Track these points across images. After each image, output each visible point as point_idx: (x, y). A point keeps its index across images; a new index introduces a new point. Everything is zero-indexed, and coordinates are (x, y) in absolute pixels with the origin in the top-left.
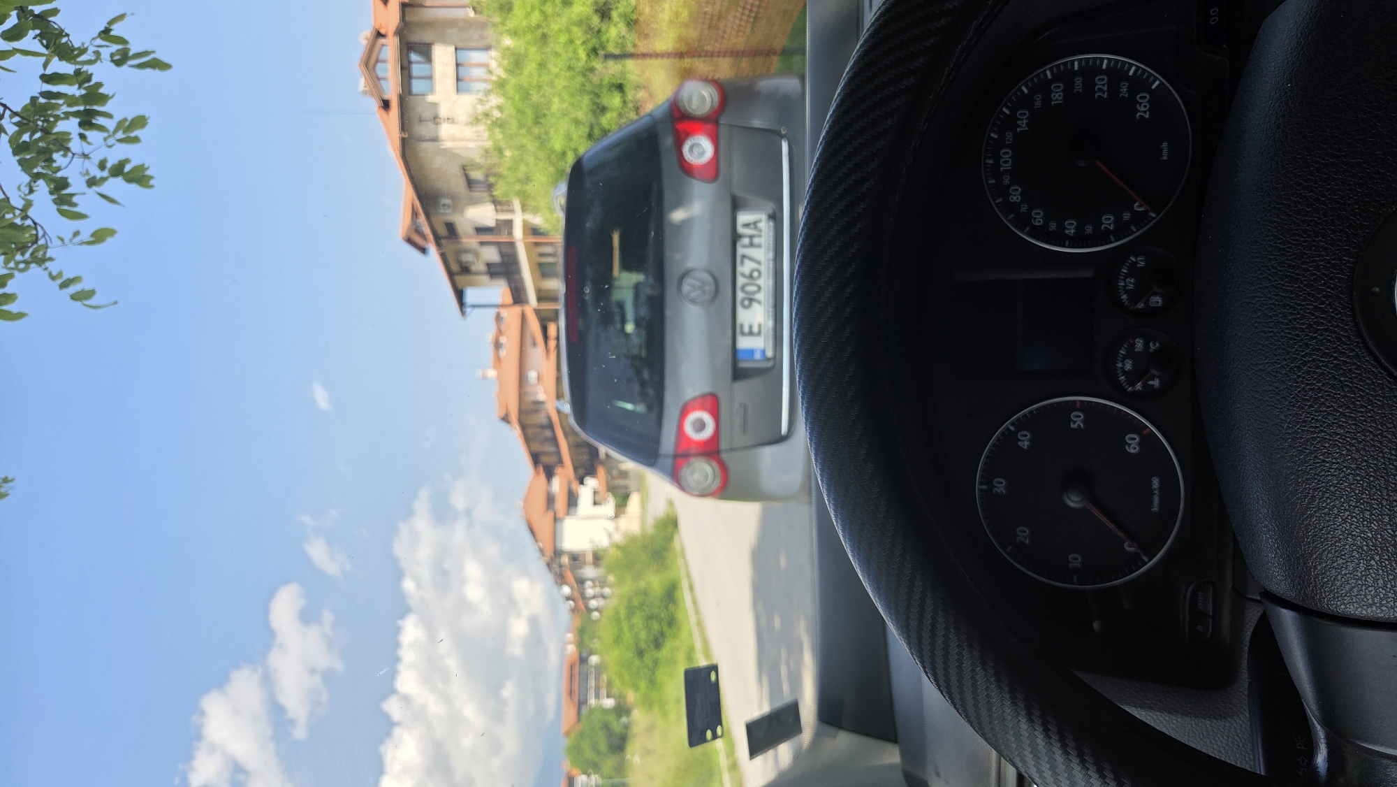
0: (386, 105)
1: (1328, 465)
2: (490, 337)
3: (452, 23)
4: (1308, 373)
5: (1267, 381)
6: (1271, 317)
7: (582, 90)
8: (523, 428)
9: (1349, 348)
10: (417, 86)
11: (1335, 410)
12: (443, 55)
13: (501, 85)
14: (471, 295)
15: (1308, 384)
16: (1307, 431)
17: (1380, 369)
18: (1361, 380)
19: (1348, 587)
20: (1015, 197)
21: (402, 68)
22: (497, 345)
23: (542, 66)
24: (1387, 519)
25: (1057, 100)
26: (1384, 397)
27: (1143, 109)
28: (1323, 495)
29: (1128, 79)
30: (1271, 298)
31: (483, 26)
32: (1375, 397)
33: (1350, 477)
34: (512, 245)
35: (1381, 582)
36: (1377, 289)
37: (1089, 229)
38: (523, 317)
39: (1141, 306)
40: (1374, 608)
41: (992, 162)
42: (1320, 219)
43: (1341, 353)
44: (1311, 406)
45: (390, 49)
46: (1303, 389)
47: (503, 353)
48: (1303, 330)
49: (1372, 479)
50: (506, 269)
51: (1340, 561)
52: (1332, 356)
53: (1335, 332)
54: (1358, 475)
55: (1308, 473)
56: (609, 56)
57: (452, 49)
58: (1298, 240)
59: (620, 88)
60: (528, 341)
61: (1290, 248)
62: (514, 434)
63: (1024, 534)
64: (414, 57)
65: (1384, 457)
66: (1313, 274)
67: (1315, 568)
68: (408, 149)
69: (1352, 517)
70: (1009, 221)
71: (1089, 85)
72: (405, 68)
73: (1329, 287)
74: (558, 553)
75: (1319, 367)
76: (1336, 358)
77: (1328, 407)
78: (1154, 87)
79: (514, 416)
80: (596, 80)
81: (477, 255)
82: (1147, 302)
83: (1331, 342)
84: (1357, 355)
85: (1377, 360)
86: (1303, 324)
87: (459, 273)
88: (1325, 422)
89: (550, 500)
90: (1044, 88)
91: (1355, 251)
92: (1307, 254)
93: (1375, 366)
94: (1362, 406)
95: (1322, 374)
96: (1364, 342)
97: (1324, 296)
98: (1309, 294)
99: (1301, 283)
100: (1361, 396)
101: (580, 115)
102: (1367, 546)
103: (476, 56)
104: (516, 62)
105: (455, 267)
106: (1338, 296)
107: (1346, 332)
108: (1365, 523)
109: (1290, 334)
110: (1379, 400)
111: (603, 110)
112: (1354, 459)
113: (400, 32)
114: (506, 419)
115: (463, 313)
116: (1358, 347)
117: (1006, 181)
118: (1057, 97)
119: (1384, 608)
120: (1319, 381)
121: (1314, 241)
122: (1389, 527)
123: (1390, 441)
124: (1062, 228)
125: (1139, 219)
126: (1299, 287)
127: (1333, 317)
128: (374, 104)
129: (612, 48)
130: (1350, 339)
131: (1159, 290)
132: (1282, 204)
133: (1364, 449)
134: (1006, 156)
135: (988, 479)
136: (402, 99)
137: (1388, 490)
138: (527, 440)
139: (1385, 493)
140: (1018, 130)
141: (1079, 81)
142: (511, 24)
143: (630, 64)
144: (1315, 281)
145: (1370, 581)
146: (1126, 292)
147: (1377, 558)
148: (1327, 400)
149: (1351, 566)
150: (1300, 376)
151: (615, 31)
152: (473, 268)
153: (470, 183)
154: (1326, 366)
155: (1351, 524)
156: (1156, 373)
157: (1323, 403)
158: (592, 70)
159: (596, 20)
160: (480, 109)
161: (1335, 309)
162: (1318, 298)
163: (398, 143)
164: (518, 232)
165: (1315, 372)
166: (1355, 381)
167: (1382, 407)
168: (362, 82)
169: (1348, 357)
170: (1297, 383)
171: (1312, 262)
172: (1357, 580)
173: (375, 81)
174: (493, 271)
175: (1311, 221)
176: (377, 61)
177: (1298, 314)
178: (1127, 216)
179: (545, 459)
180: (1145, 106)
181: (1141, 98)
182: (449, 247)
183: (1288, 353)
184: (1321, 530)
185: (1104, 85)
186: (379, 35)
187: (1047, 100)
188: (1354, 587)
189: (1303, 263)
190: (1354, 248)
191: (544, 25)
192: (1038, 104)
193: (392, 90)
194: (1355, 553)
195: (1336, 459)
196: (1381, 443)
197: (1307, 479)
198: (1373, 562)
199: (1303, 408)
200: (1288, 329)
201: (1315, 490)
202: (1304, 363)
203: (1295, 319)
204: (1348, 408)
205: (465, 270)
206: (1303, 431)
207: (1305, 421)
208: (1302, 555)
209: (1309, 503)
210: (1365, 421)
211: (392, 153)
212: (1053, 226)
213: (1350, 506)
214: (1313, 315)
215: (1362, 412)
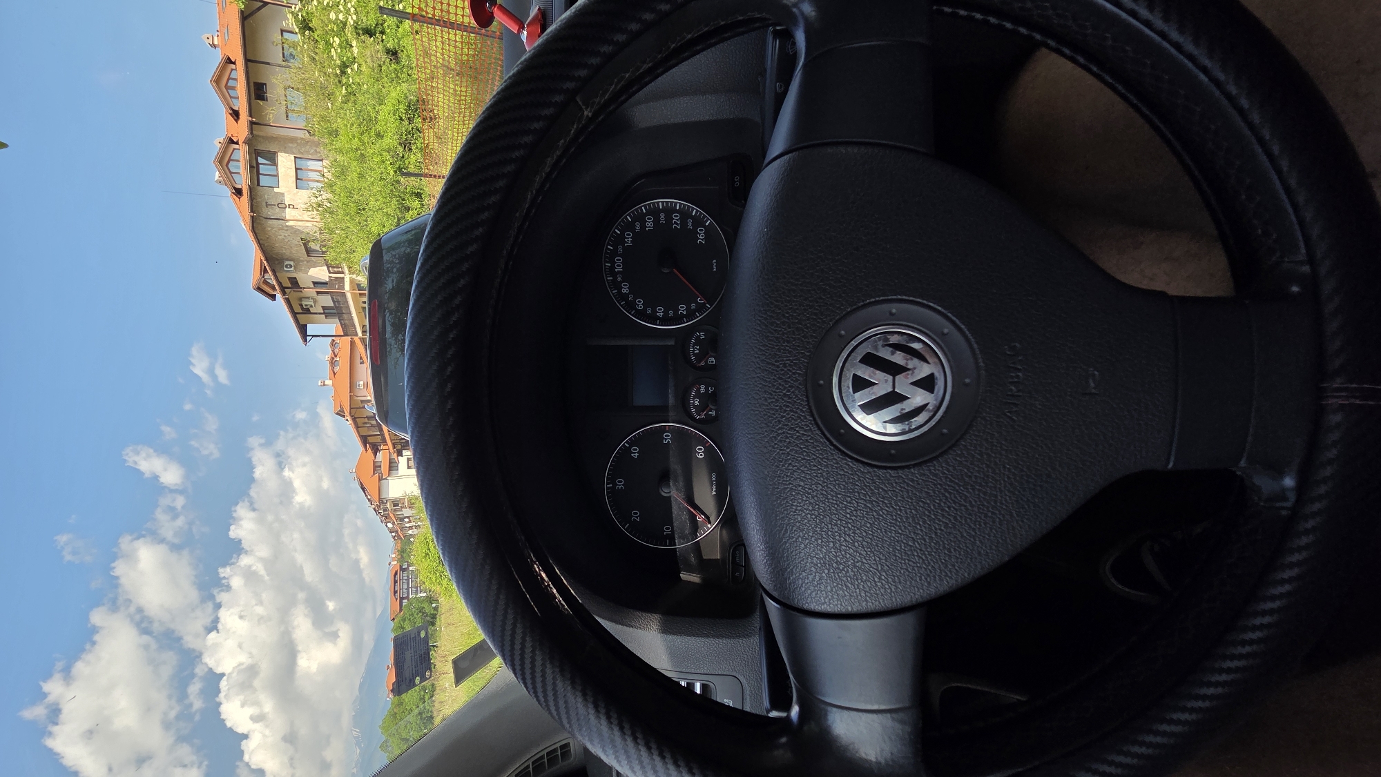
0: (238, 192)
1: (794, 507)
2: (327, 357)
3: (293, 140)
4: (781, 441)
5: (756, 446)
6: (757, 400)
7: (392, 195)
8: (354, 419)
9: (806, 425)
10: (264, 181)
11: (798, 469)
12: (285, 162)
13: (331, 186)
14: (311, 329)
15: (781, 450)
16: (782, 483)
17: (825, 440)
18: (814, 447)
19: (809, 592)
20: (625, 290)
21: (251, 167)
22: (333, 363)
23: (361, 176)
24: (831, 545)
25: (650, 227)
26: (828, 459)
27: (701, 237)
28: (792, 528)
29: (692, 217)
30: (756, 386)
31: (318, 145)
32: (822, 459)
33: (809, 516)
34: (344, 295)
35: (829, 588)
36: (822, 382)
37: (671, 314)
38: (353, 344)
39: (703, 364)
40: (825, 606)
41: (610, 265)
42: (785, 330)
43: (800, 427)
44: (783, 466)
45: (241, 154)
46: (778, 453)
47: (337, 369)
48: (777, 410)
49: (822, 517)
50: (337, 311)
51: (804, 574)
52: (795, 430)
53: (796, 413)
54: (813, 514)
55: (783, 513)
56: (409, 174)
57: (292, 157)
58: (773, 345)
59: (419, 195)
60: (358, 360)
61: (768, 350)
62: (348, 424)
63: (636, 515)
64: (261, 160)
65: (828, 502)
66: (782, 370)
67: (789, 578)
68: (257, 225)
69: (811, 544)
70: (621, 306)
71: (669, 219)
72: (254, 168)
73: (792, 380)
74: (381, 501)
75: (787, 438)
76: (798, 432)
77: (794, 466)
78: (707, 224)
79: (347, 413)
80: (402, 188)
81: (315, 302)
82: (706, 362)
83: (794, 420)
84: (811, 429)
85: (823, 433)
86: (777, 406)
87: (301, 315)
88: (792, 477)
89: (376, 467)
90: (641, 218)
91: (807, 354)
92: (778, 355)
93: (822, 438)
94: (815, 466)
95: (790, 442)
96: (815, 419)
97: (789, 386)
98: (780, 384)
99: (775, 376)
100: (814, 459)
101: (390, 211)
102: (820, 563)
103: (313, 165)
104: (342, 173)
105: (297, 309)
106: (798, 387)
107: (804, 412)
108: (819, 548)
109: (769, 412)
110: (825, 462)
111: (408, 209)
112: (810, 503)
113: (248, 142)
114: (341, 413)
115: (305, 341)
116: (811, 424)
117: (619, 279)
118: (650, 225)
119: (831, 606)
120: (788, 448)
121: (782, 346)
122: (833, 550)
123: (832, 490)
124: (655, 312)
125: (701, 308)
126: (774, 379)
127: (795, 402)
128: (228, 191)
129: (412, 169)
130: (806, 418)
131: (713, 354)
132: (762, 317)
133: (817, 496)
134: (619, 261)
135: (612, 480)
136: (251, 189)
137: (832, 525)
138: (357, 427)
139: (830, 526)
140: (626, 245)
141: (662, 216)
142: (338, 145)
143: (425, 181)
144: (783, 375)
145: (823, 588)
146: (694, 355)
147: (826, 571)
148: (793, 461)
149: (811, 577)
150: (776, 444)
151: (414, 159)
152: (312, 310)
153: (309, 252)
154: (792, 437)
155: (810, 549)
156: (713, 407)
157: (790, 464)
158: (398, 182)
159: (400, 149)
160: (314, 200)
161: (797, 396)
162: (786, 388)
163: (248, 220)
164: (347, 287)
165: (785, 441)
166: (810, 448)
167: (826, 466)
168: (217, 174)
169: (805, 431)
170: (774, 448)
171: (781, 361)
172: (815, 587)
173: (228, 175)
174: (328, 312)
175: (780, 331)
176: (230, 160)
177: (774, 398)
178: (693, 306)
179: (371, 440)
180: (702, 236)
181: (700, 230)
182: (293, 295)
183: (768, 426)
184: (792, 553)
185: (677, 220)
186: (231, 141)
187: (643, 226)
188: (813, 592)
189: (776, 362)
190: (807, 352)
191: (361, 148)
192: (638, 229)
193: (243, 181)
194: (813, 569)
195: (800, 503)
196: (826, 491)
197: (783, 518)
198: (824, 575)
199: (778, 467)
200: (767, 409)
201: (787, 525)
202: (778, 435)
203: (772, 402)
204: (805, 467)
205: (307, 311)
206: (779, 483)
207: (780, 477)
208: (781, 569)
209: (784, 534)
210: (817, 476)
211: (244, 226)
212: (649, 311)
213: (809, 536)
214: (783, 400)
215: (814, 470)
